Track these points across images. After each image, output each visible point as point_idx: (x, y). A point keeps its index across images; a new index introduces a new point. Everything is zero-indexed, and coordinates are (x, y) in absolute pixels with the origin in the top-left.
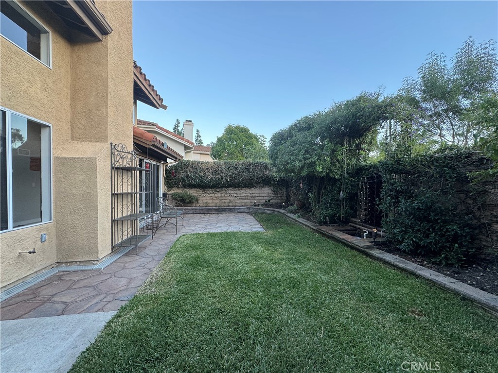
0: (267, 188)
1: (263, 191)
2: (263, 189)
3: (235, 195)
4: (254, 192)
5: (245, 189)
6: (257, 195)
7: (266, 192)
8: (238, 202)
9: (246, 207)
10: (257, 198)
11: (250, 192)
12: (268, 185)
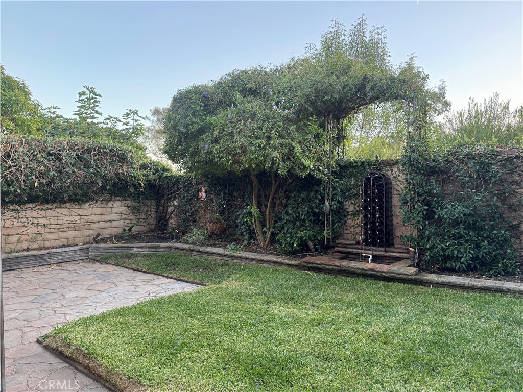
0: (118, 203)
1: (109, 210)
2: (110, 204)
3: (42, 221)
4: (89, 211)
5: (67, 205)
6: (96, 218)
7: (115, 210)
8: (51, 237)
9: (76, 248)
10: (96, 225)
11: (81, 212)
12: (121, 195)
